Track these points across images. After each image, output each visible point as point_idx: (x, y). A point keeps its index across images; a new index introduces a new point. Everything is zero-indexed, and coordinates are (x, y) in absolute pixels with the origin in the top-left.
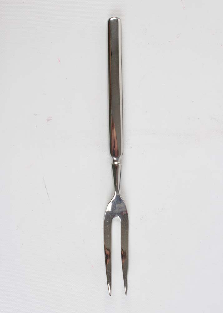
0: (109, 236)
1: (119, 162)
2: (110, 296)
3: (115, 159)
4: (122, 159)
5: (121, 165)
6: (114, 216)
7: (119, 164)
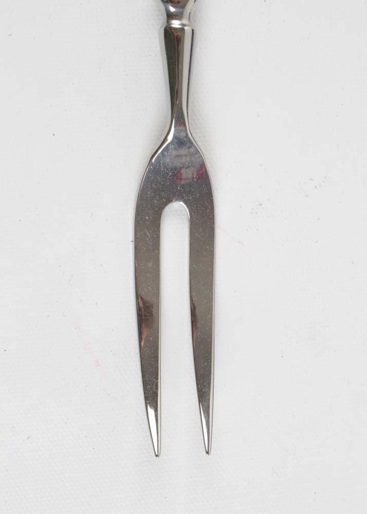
0: (150, 265)
1: (185, 21)
2: (156, 456)
3: (172, 9)
4: (195, 12)
5: (193, 30)
6: (169, 201)
7: (186, 28)
